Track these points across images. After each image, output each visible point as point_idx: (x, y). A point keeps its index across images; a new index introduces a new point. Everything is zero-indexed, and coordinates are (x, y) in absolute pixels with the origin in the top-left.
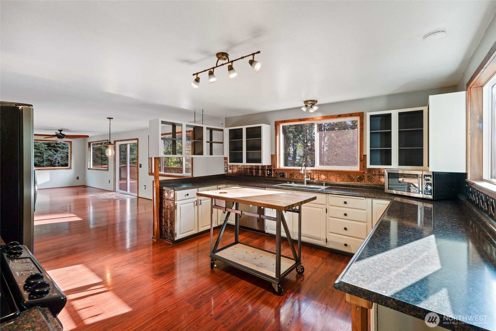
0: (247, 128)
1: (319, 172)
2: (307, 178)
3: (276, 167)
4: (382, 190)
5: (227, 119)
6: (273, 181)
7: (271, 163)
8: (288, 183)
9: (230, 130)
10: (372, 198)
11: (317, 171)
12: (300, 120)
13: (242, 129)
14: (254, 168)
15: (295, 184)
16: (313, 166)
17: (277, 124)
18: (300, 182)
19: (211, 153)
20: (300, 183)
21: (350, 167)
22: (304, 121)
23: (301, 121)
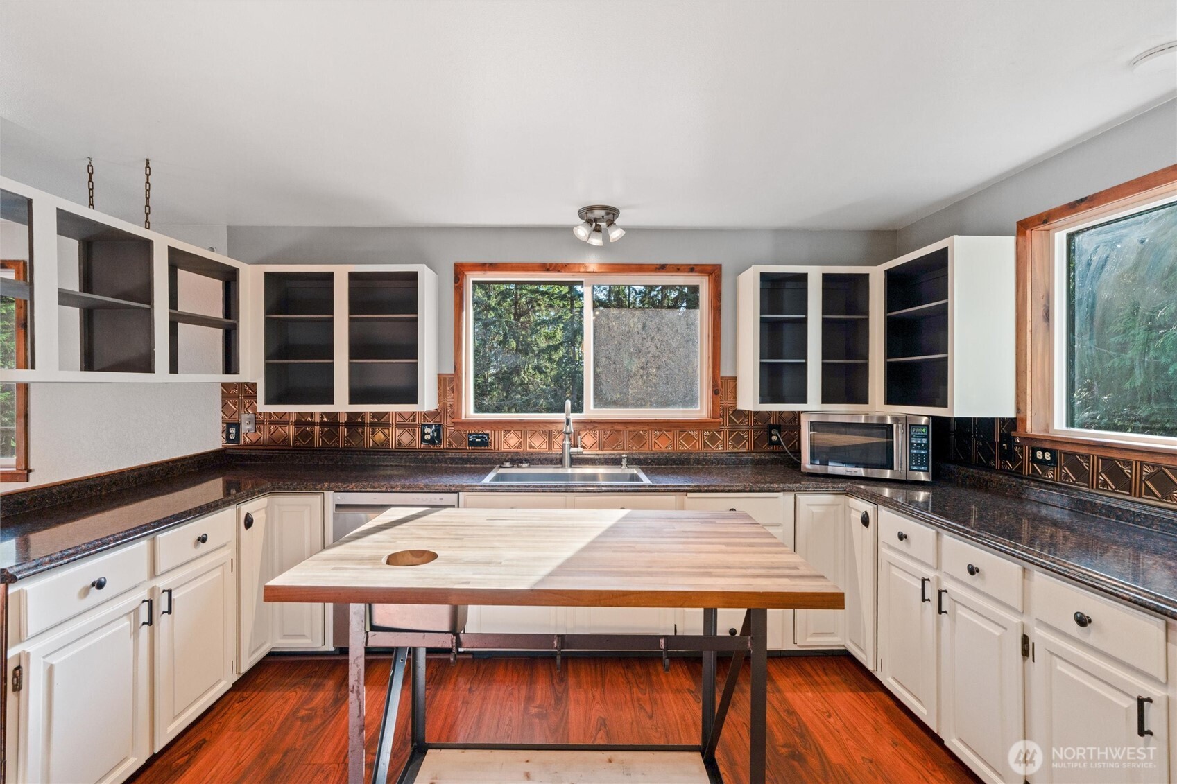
0: (353, 276)
1: (603, 427)
2: (571, 446)
3: (460, 417)
4: (764, 465)
5: (232, 232)
6: (446, 463)
7: (439, 401)
8: (507, 464)
9: (269, 276)
10: (794, 491)
11: (596, 425)
12: (546, 268)
13: (329, 277)
14: (367, 420)
15: (529, 467)
16: (578, 408)
17: (460, 271)
18: (545, 459)
19: (174, 369)
20: (543, 464)
21: (682, 409)
22: (559, 271)
23: (548, 270)
